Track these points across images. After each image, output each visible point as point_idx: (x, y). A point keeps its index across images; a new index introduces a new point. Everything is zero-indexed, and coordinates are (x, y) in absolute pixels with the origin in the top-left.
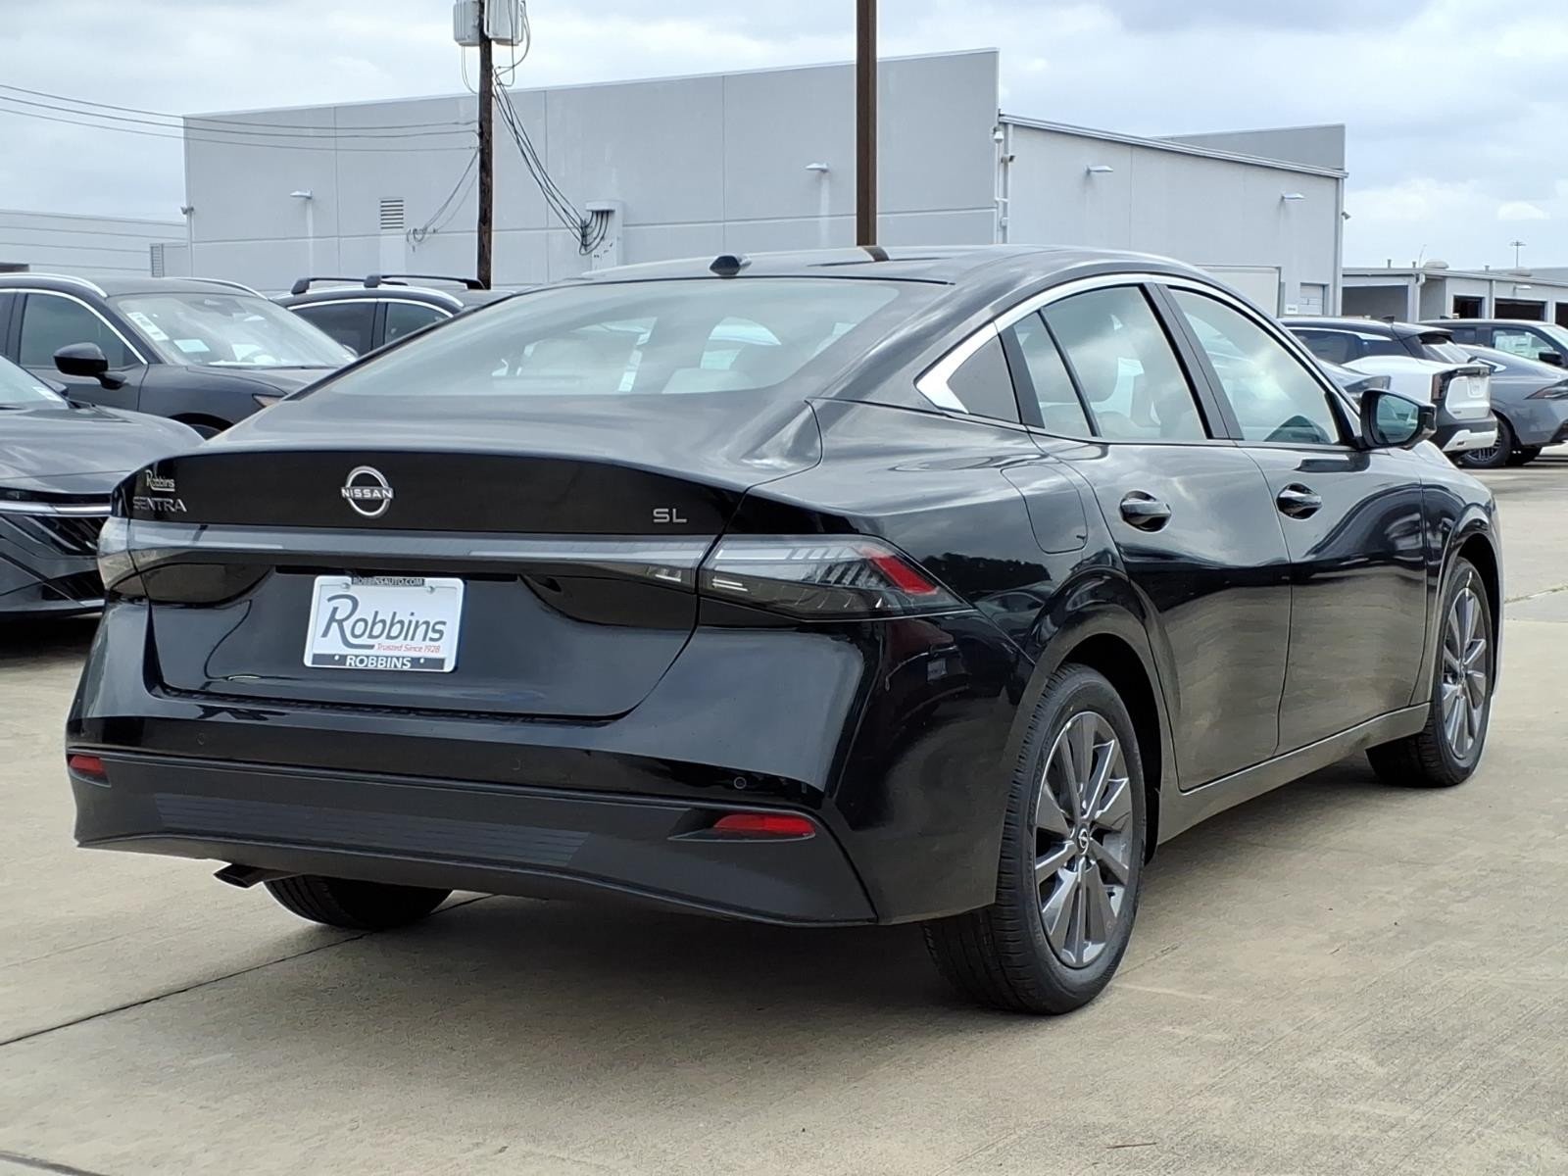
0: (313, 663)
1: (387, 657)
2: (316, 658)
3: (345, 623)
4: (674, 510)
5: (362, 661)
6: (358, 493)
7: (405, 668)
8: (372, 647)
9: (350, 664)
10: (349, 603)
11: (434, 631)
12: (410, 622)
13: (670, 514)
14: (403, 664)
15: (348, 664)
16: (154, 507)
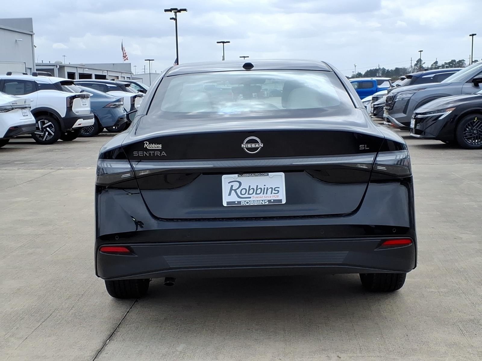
0: (227, 205)
1: (258, 201)
2: (228, 203)
3: (237, 191)
4: (366, 145)
5: (247, 203)
6: (249, 146)
7: (266, 204)
8: (250, 198)
9: (243, 204)
10: (238, 184)
11: (275, 190)
12: (264, 188)
13: (365, 146)
14: (265, 202)
15: (242, 204)
16: (148, 155)
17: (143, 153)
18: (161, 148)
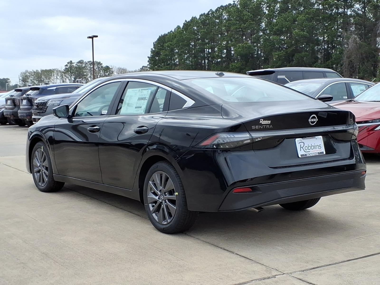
0: (301, 157)
1: (314, 153)
2: (301, 155)
3: (303, 148)
5: (309, 155)
6: (312, 120)
7: (317, 155)
8: (309, 152)
10: (303, 143)
11: (319, 147)
12: (315, 146)
15: (307, 156)
16: (262, 128)
17: (259, 127)
18: (270, 123)
